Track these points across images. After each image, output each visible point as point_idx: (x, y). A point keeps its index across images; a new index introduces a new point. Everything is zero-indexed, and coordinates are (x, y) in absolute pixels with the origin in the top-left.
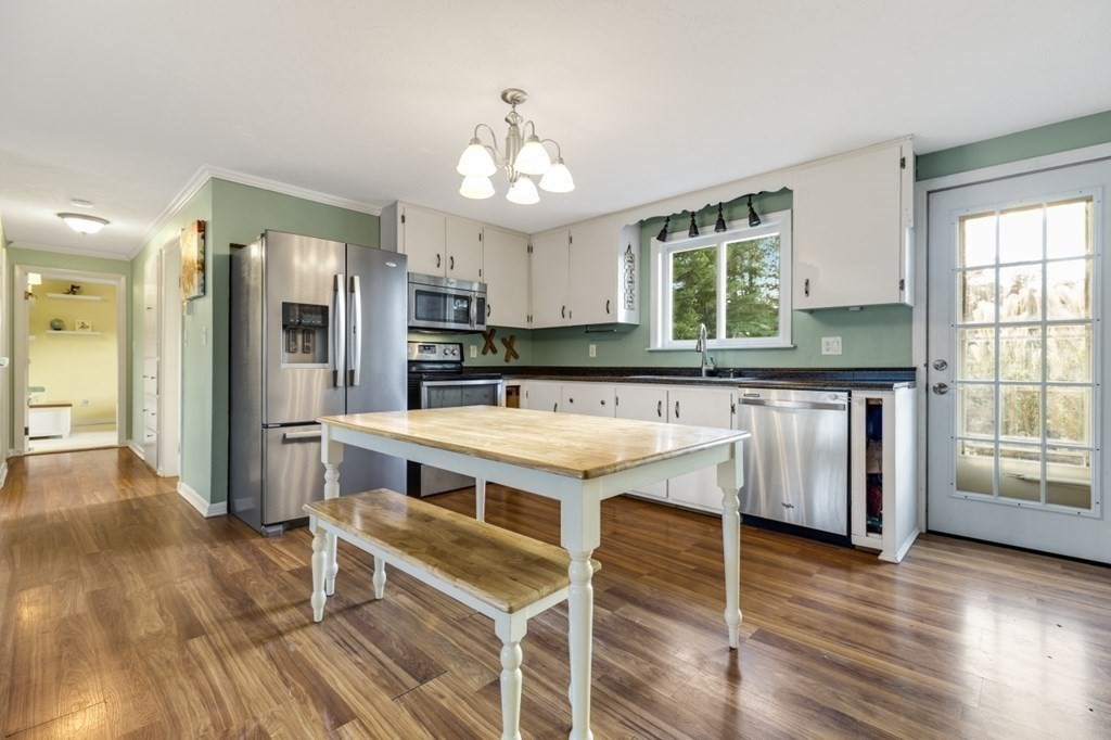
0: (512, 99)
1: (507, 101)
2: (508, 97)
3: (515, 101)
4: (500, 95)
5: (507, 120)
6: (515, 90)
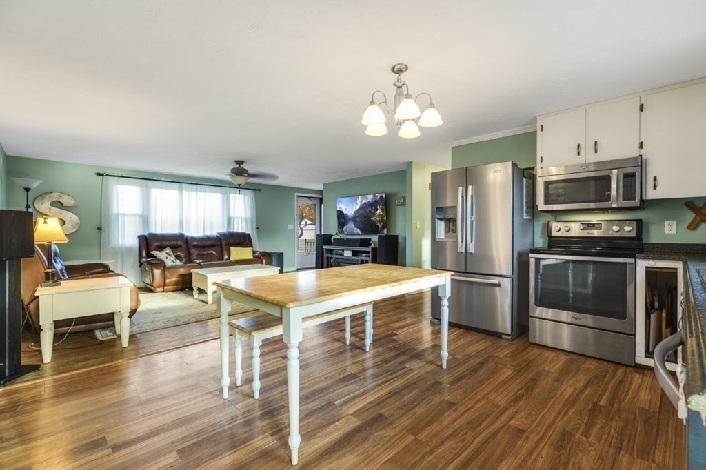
0: (399, 70)
1: (394, 72)
2: (396, 69)
3: (400, 71)
4: (390, 69)
5: (394, 85)
6: (399, 64)
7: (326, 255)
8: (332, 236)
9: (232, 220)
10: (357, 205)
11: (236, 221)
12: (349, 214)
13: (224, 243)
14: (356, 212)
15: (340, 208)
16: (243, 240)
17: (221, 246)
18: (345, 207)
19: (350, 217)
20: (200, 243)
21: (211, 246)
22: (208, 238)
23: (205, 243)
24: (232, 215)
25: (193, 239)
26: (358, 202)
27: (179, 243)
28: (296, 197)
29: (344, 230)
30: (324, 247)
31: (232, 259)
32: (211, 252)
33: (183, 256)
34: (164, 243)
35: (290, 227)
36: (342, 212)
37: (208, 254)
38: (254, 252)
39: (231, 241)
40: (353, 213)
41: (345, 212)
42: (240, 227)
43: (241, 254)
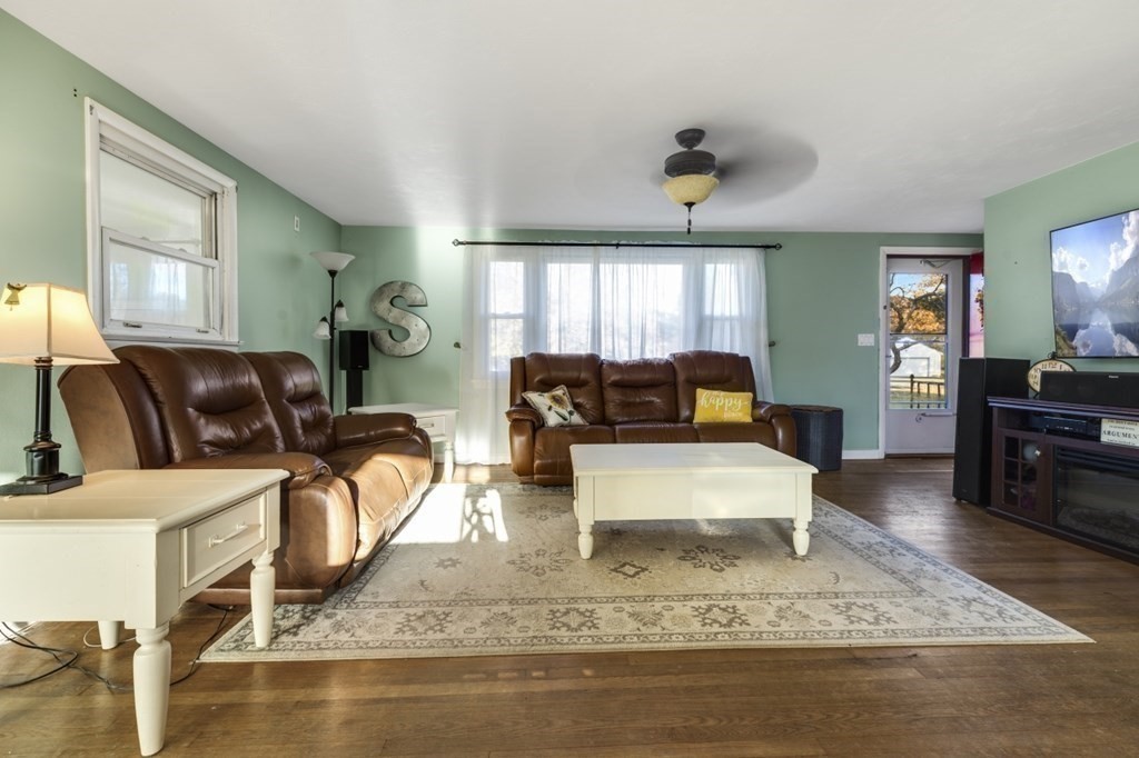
7: (1001, 432)
8: (1025, 366)
9: (708, 324)
10: (1124, 244)
11: (717, 326)
12: (1092, 285)
13: (681, 377)
14: (1118, 275)
15: (1063, 265)
16: (730, 372)
17: (675, 385)
18: (1081, 259)
19: (1098, 295)
20: (626, 377)
21: (651, 386)
22: (646, 366)
23: (636, 377)
24: (708, 311)
25: (613, 365)
26: (1126, 236)
27: (584, 375)
28: (883, 260)
29: (1076, 342)
30: (996, 403)
31: (700, 417)
32: (653, 399)
33: (588, 406)
34: (554, 374)
35: (865, 340)
36: (1068, 278)
37: (643, 403)
38: (755, 404)
39: (701, 373)
40: (1107, 278)
41: (1078, 279)
42: (725, 342)
43: (722, 408)
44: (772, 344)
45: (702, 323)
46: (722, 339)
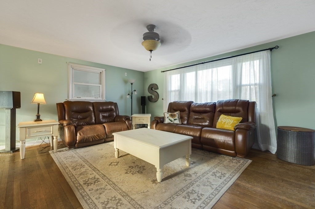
13: (217, 110)
16: (239, 108)
17: (214, 112)
22: (203, 105)
27: (185, 108)
33: (184, 118)
37: (200, 119)
43: (225, 123)
44: (274, 96)
45: (237, 88)
46: (246, 94)
